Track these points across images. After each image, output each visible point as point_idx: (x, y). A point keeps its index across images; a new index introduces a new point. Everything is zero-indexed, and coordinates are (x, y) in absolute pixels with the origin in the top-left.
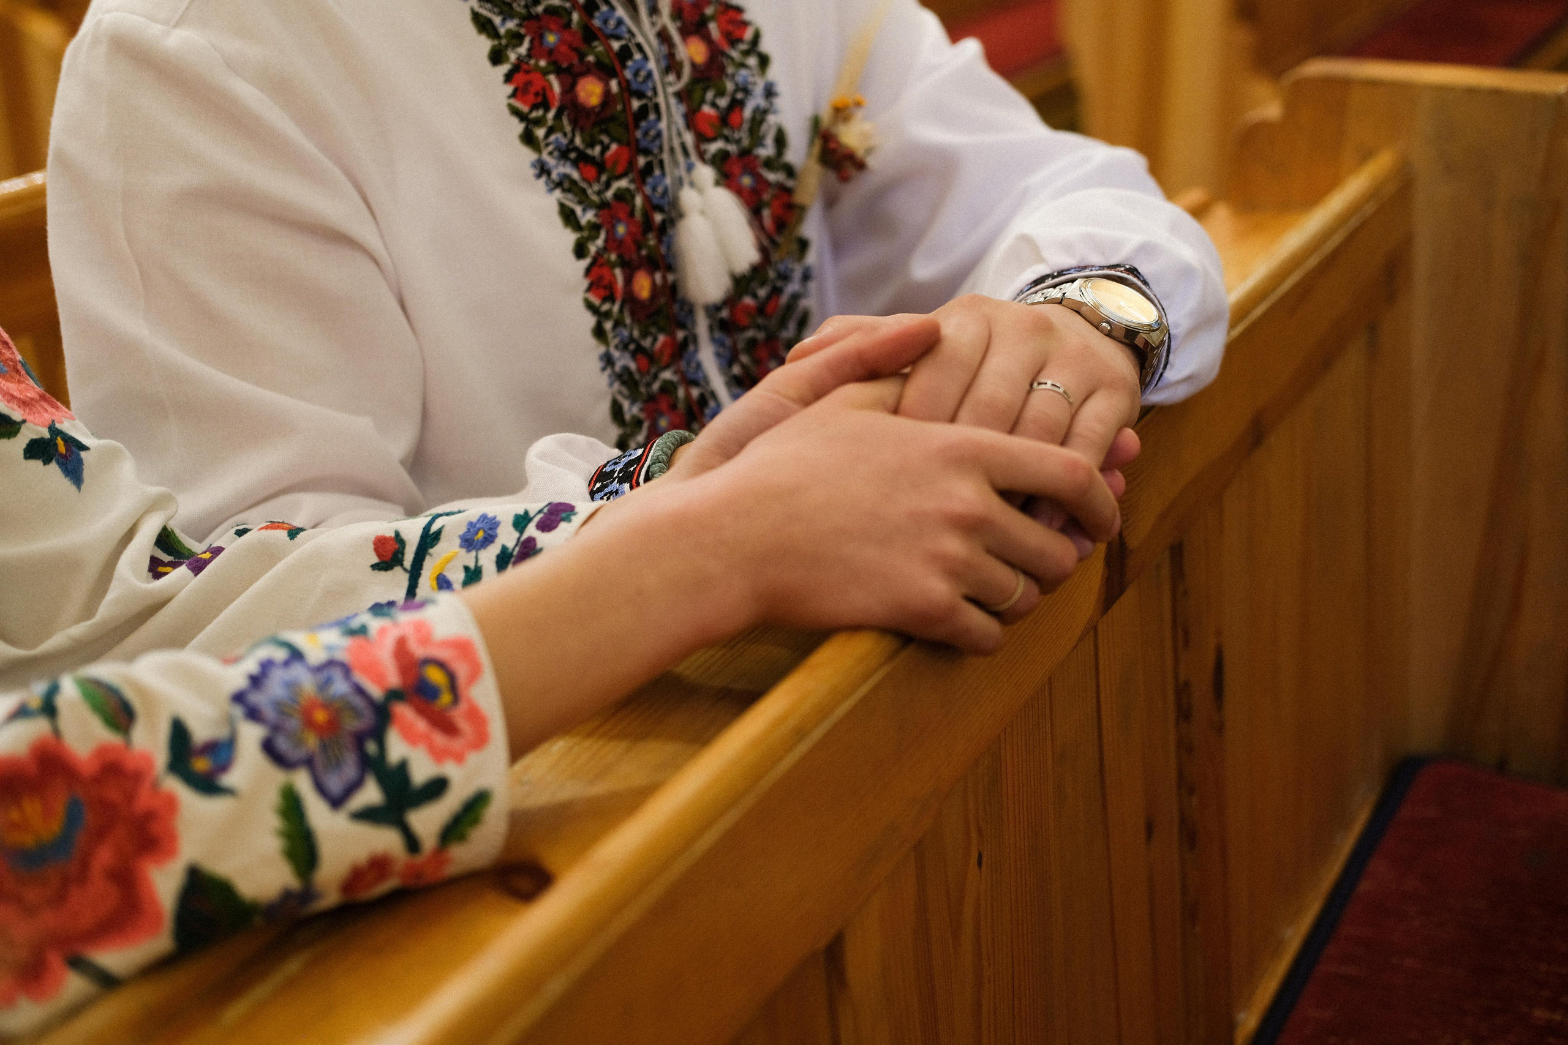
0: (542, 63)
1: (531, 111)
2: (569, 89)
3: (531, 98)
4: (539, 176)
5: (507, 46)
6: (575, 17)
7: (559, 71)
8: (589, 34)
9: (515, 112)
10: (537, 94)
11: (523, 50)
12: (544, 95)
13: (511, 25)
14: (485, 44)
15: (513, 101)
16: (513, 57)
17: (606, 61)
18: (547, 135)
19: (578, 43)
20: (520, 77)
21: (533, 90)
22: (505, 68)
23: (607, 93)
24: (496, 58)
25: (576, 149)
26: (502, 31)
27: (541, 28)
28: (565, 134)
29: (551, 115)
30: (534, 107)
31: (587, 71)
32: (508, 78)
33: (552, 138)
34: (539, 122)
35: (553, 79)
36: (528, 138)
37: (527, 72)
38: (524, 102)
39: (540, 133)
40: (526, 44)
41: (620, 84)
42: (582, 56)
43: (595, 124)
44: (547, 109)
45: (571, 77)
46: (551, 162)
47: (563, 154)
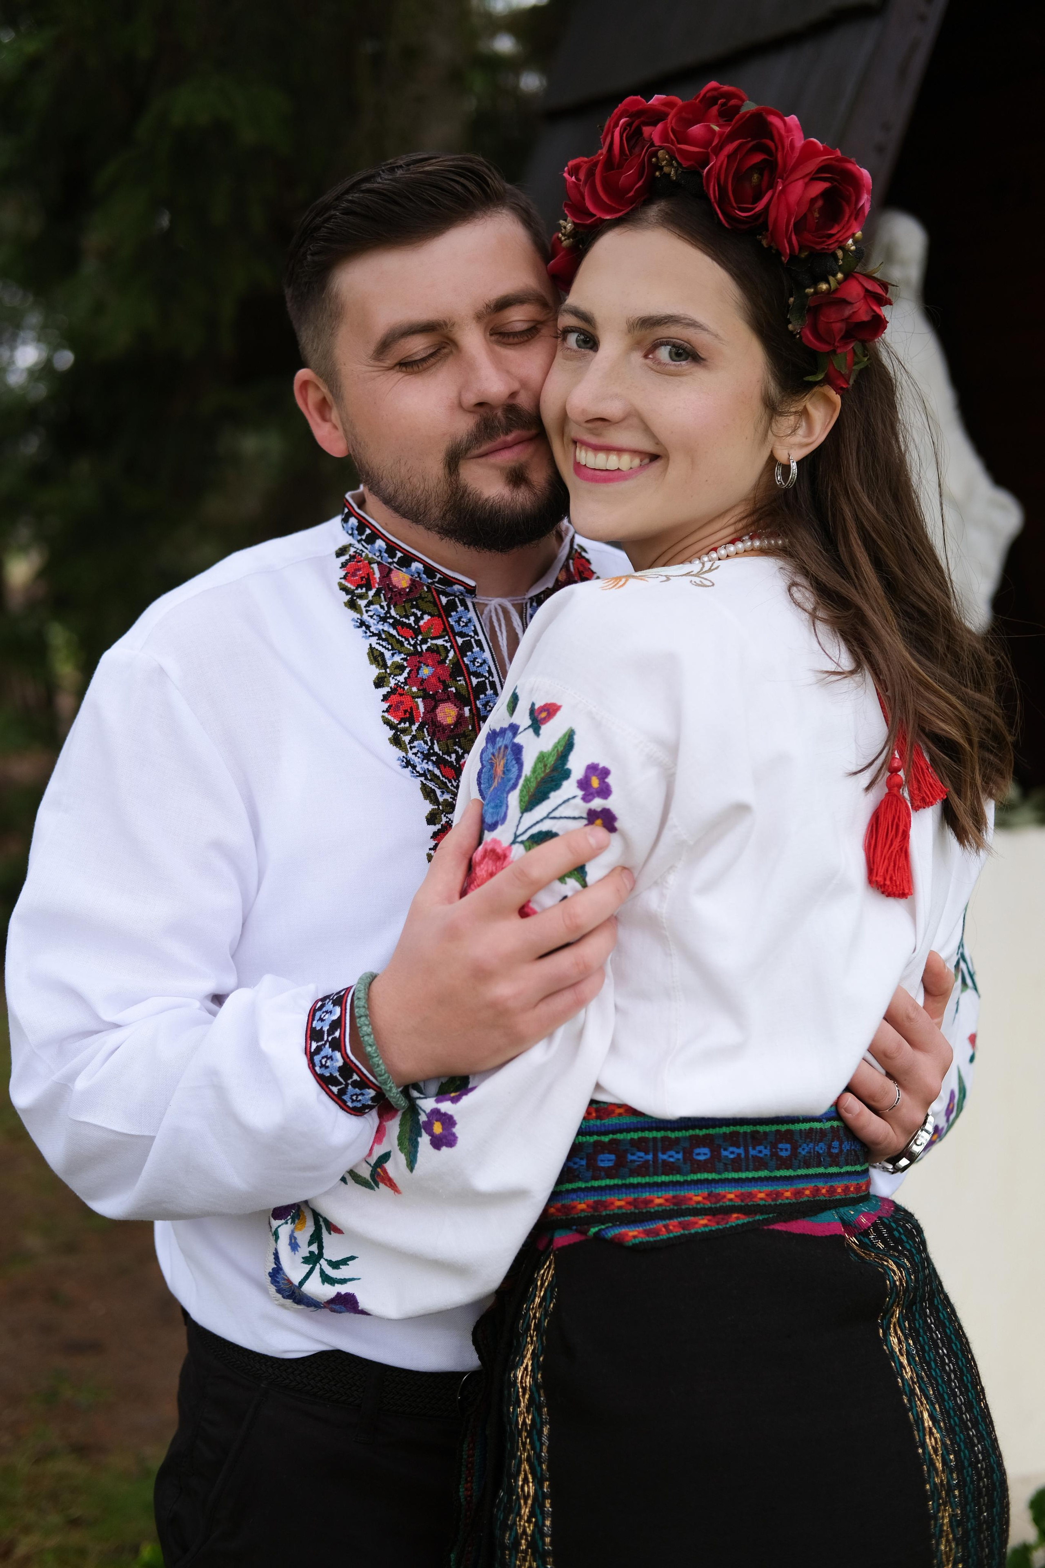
0: (414, 689)
1: (399, 724)
2: (431, 710)
3: (401, 714)
4: (406, 767)
5: (390, 674)
6: (451, 654)
7: (425, 697)
8: (458, 669)
9: (387, 722)
10: (405, 711)
11: (401, 678)
12: (411, 713)
13: (398, 658)
14: (374, 671)
15: (386, 714)
16: (392, 683)
17: (464, 692)
18: (411, 742)
19: (446, 677)
20: (394, 698)
21: (402, 708)
22: (385, 690)
23: (460, 716)
24: (379, 683)
25: (435, 754)
26: (389, 663)
27: (420, 662)
28: (426, 742)
29: (414, 728)
30: (402, 720)
31: (448, 698)
32: (385, 698)
33: (416, 743)
34: (404, 731)
35: (419, 701)
36: (396, 741)
37: (401, 695)
38: (395, 717)
39: (406, 739)
40: (405, 674)
41: (470, 710)
42: (446, 687)
43: (449, 738)
44: (412, 723)
45: (433, 701)
46: (416, 760)
47: (426, 757)
